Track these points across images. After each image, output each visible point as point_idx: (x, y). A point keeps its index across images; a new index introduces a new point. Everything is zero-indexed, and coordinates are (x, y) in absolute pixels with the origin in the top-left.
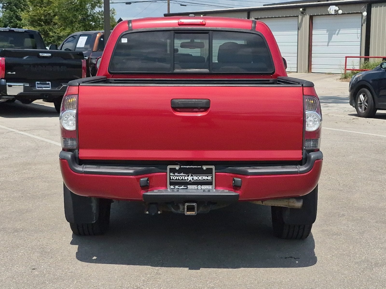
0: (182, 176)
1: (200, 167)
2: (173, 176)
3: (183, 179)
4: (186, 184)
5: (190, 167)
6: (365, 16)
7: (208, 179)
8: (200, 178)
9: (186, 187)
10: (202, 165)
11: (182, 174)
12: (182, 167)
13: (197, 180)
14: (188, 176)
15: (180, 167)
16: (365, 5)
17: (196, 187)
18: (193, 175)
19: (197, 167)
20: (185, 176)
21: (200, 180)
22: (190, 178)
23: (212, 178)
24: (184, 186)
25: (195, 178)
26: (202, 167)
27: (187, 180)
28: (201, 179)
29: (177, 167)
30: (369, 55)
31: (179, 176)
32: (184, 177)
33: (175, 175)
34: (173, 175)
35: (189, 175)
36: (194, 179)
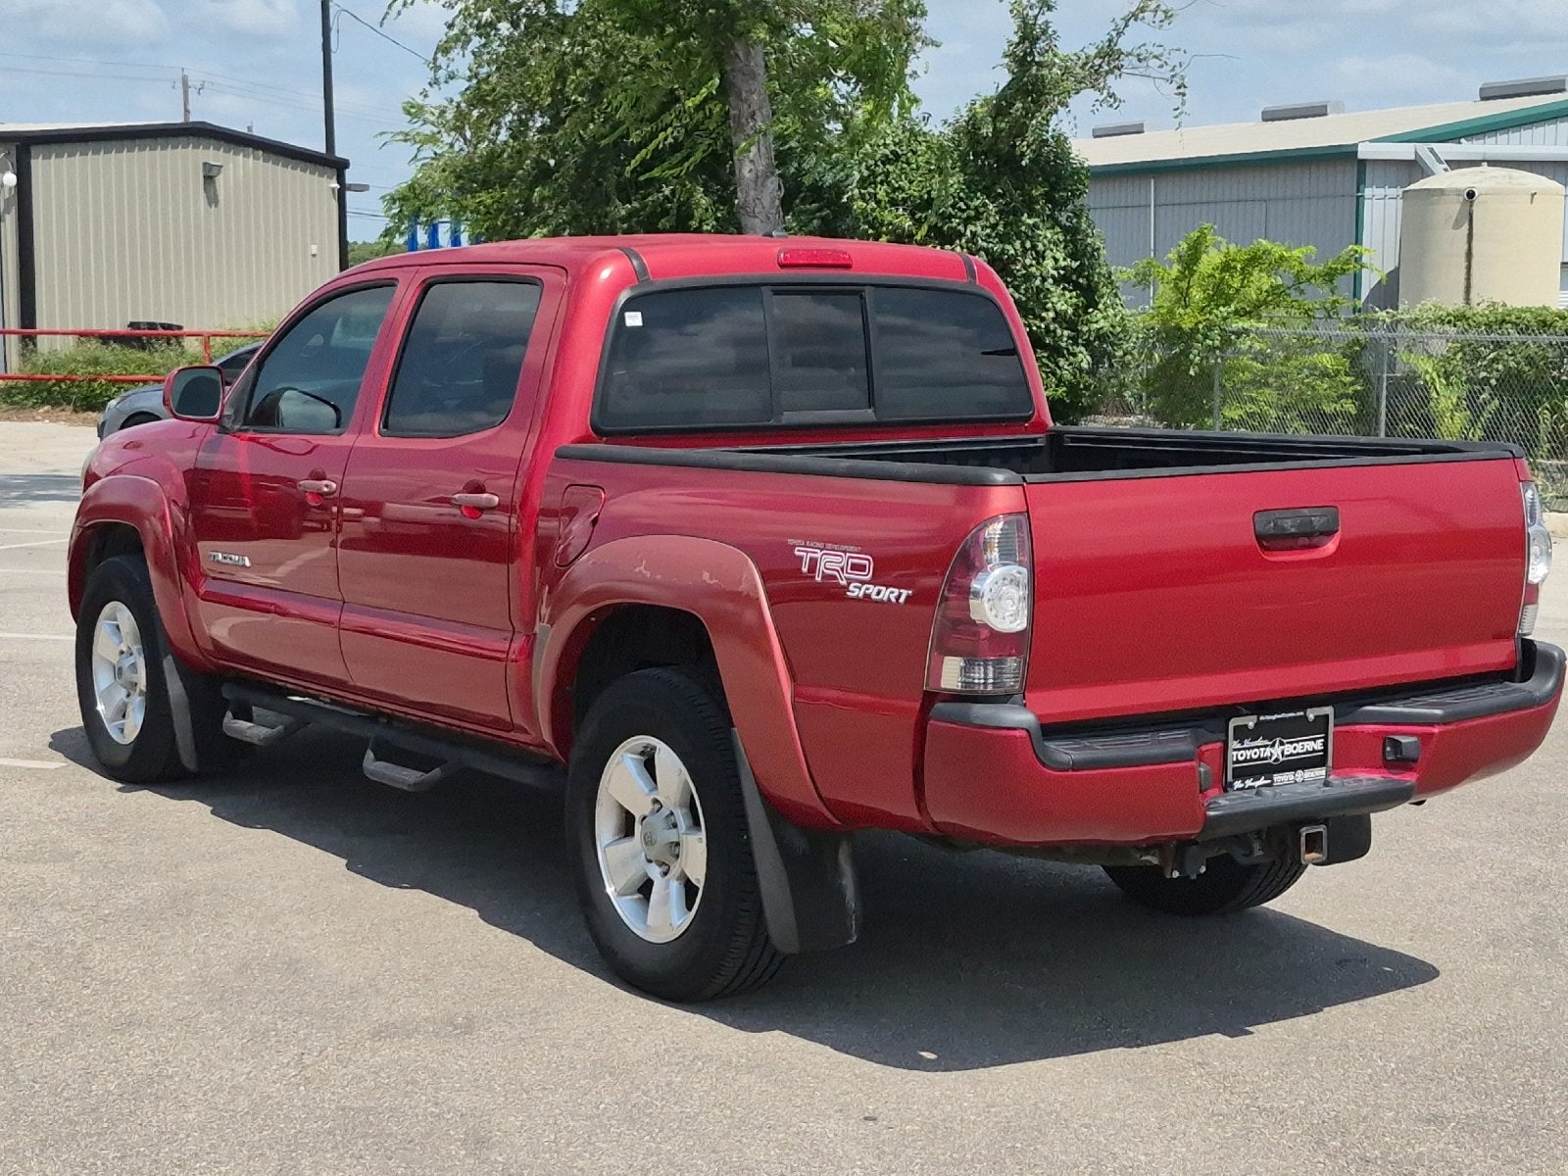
0: (1258, 747)
1: (1302, 713)
2: (1239, 750)
3: (1262, 756)
4: (1268, 769)
5: (1279, 716)
6: (10, 189)
7: (1316, 748)
8: (1299, 746)
9: (1269, 781)
10: (1304, 709)
11: (1259, 742)
12: (1262, 718)
13: (1292, 755)
14: (1273, 745)
15: (1258, 718)
16: (8, 150)
17: (1293, 777)
18: (1285, 741)
19: (1293, 715)
20: (1266, 746)
21: (1298, 754)
22: (1277, 751)
23: (1325, 744)
24: (1265, 779)
25: (1289, 749)
26: (1305, 713)
27: (1270, 758)
28: (1301, 751)
29: (1251, 722)
30: (34, 327)
31: (1253, 748)
32: (1262, 749)
33: (1245, 746)
34: (1239, 746)
35: (1275, 742)
36: (1286, 753)
